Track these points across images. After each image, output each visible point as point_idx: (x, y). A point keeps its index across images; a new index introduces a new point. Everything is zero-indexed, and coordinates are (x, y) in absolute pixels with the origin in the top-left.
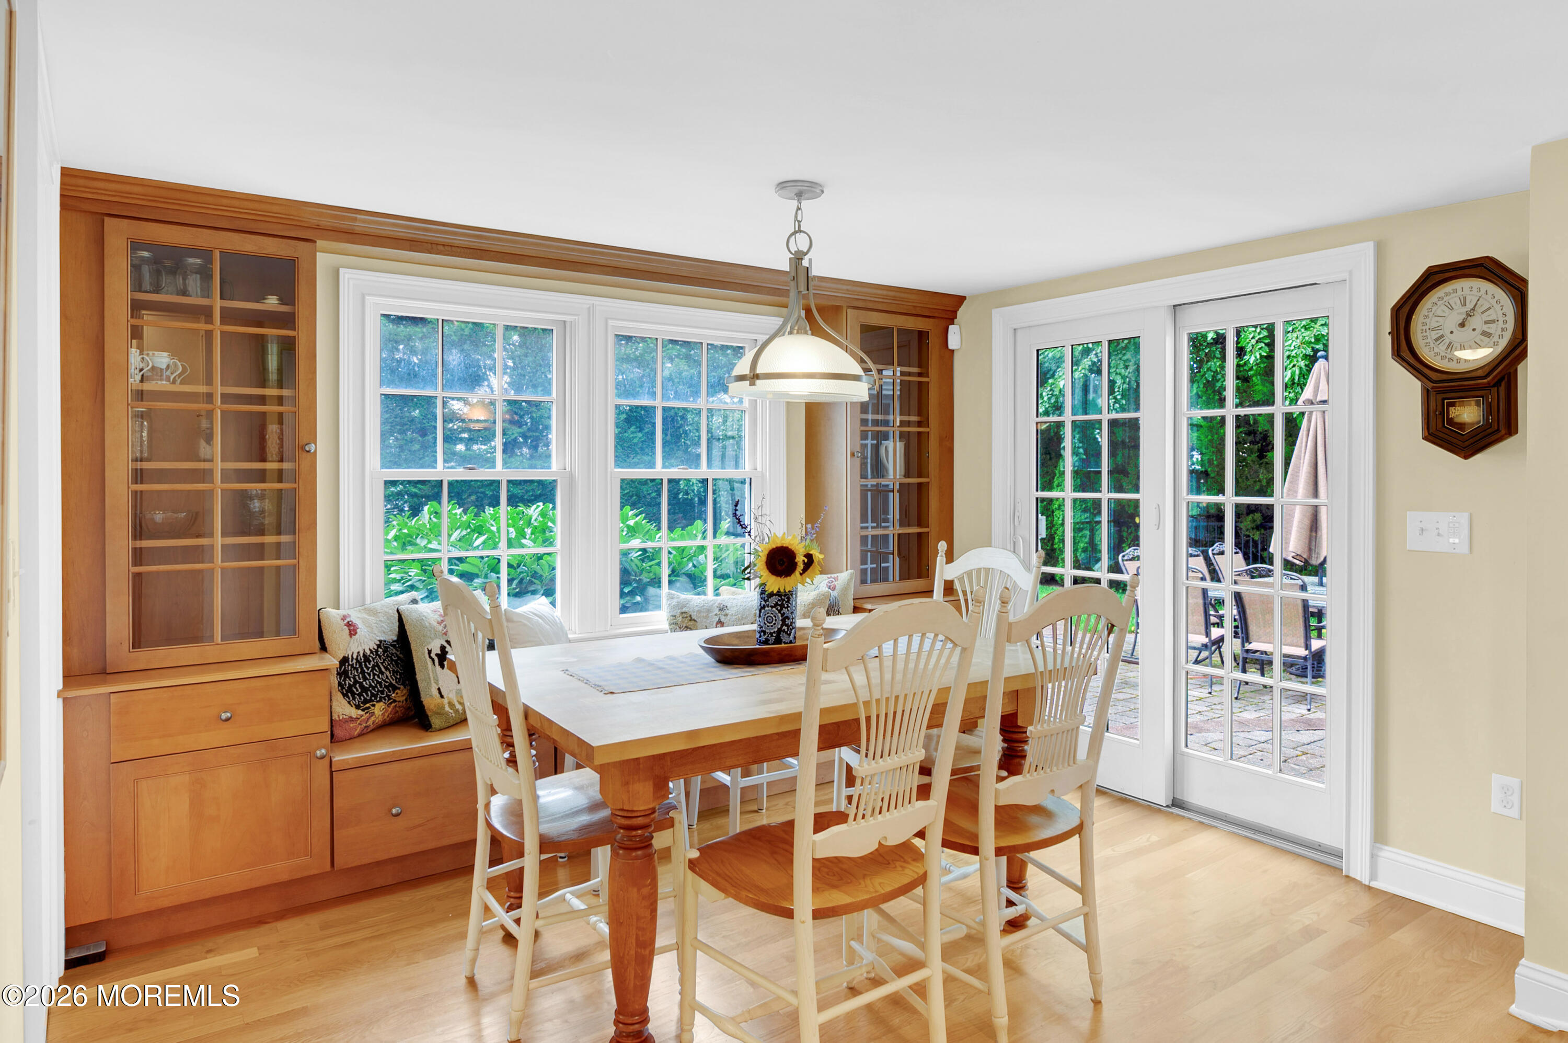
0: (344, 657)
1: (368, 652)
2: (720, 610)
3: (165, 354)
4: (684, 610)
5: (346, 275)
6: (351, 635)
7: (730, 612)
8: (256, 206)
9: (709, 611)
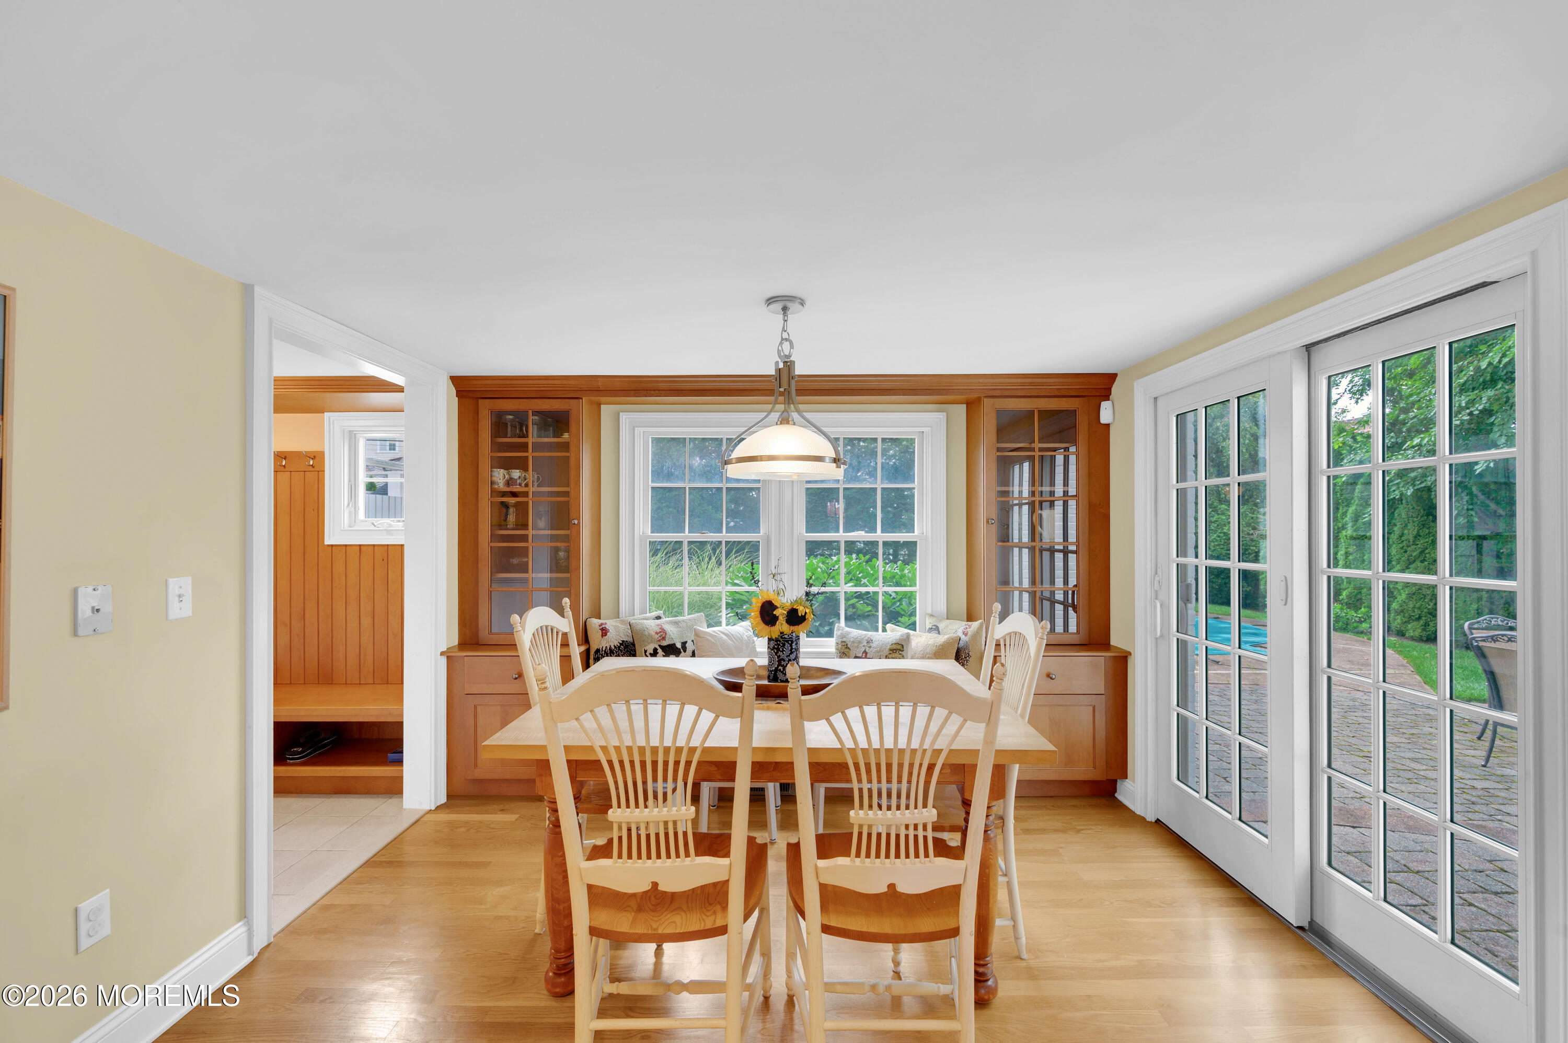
0: (597, 649)
1: (613, 647)
2: (868, 642)
3: (518, 471)
4: (844, 639)
5: (624, 417)
6: (602, 636)
7: (873, 645)
8: (545, 382)
9: (860, 642)
